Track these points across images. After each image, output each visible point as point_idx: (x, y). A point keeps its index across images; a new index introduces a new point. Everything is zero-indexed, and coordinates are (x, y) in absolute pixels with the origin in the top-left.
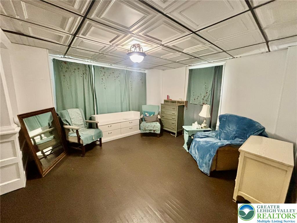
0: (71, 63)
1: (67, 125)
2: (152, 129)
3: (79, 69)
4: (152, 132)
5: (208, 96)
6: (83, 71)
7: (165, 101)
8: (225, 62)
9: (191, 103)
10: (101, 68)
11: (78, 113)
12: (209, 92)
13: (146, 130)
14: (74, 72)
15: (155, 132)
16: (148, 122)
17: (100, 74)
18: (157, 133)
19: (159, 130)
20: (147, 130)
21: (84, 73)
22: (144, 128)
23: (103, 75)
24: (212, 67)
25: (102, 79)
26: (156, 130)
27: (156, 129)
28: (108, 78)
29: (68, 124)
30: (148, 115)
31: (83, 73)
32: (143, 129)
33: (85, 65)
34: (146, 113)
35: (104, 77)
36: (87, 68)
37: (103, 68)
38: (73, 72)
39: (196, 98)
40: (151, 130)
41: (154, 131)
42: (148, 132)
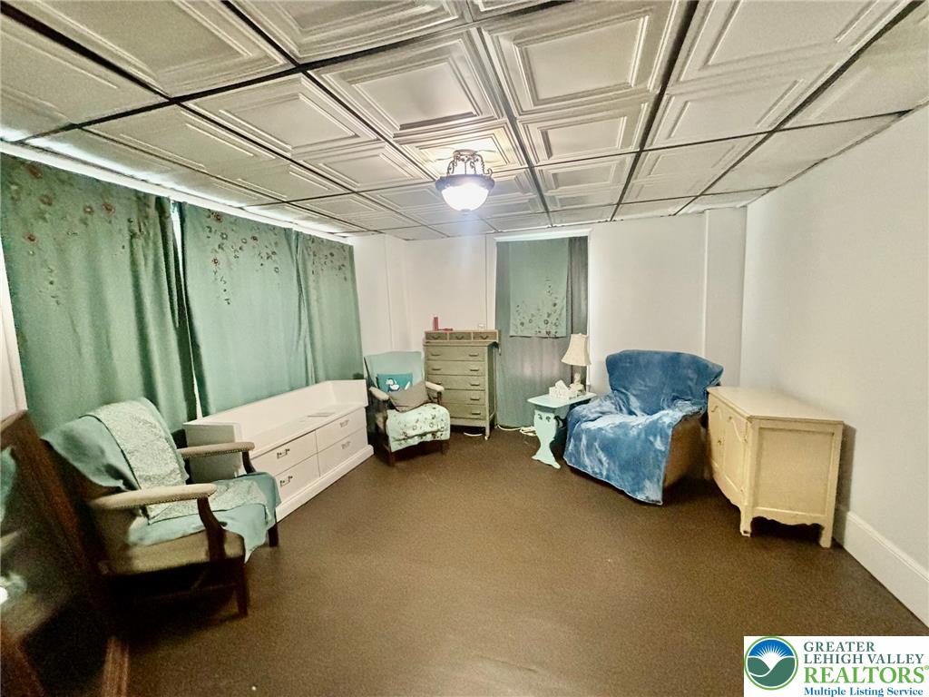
0: (69, 178)
1: (117, 490)
2: (428, 429)
3: (108, 209)
4: (429, 438)
5: (558, 312)
6: (129, 221)
7: (429, 336)
8: (590, 229)
9: (512, 333)
10: (209, 217)
11: (146, 422)
12: (562, 302)
13: (409, 438)
14: (84, 222)
15: (437, 439)
16: (404, 409)
17: (206, 240)
18: (443, 438)
19: (446, 430)
20: (413, 437)
21: (137, 230)
22: (401, 432)
23: (219, 247)
24: (563, 239)
25: (215, 261)
26: (439, 430)
27: (439, 427)
28: (236, 257)
29: (120, 483)
30: (395, 387)
31: (131, 231)
32: (398, 437)
33: (141, 198)
34: (390, 382)
35: (221, 256)
36: (153, 212)
37: (218, 217)
38: (77, 222)
39: (526, 321)
40: (425, 434)
41: (434, 434)
42: (416, 441)
